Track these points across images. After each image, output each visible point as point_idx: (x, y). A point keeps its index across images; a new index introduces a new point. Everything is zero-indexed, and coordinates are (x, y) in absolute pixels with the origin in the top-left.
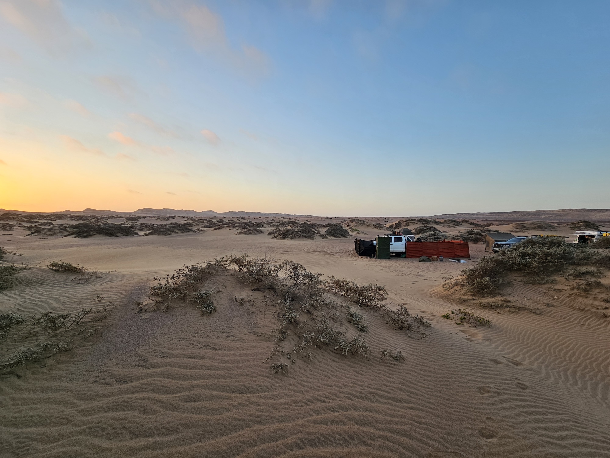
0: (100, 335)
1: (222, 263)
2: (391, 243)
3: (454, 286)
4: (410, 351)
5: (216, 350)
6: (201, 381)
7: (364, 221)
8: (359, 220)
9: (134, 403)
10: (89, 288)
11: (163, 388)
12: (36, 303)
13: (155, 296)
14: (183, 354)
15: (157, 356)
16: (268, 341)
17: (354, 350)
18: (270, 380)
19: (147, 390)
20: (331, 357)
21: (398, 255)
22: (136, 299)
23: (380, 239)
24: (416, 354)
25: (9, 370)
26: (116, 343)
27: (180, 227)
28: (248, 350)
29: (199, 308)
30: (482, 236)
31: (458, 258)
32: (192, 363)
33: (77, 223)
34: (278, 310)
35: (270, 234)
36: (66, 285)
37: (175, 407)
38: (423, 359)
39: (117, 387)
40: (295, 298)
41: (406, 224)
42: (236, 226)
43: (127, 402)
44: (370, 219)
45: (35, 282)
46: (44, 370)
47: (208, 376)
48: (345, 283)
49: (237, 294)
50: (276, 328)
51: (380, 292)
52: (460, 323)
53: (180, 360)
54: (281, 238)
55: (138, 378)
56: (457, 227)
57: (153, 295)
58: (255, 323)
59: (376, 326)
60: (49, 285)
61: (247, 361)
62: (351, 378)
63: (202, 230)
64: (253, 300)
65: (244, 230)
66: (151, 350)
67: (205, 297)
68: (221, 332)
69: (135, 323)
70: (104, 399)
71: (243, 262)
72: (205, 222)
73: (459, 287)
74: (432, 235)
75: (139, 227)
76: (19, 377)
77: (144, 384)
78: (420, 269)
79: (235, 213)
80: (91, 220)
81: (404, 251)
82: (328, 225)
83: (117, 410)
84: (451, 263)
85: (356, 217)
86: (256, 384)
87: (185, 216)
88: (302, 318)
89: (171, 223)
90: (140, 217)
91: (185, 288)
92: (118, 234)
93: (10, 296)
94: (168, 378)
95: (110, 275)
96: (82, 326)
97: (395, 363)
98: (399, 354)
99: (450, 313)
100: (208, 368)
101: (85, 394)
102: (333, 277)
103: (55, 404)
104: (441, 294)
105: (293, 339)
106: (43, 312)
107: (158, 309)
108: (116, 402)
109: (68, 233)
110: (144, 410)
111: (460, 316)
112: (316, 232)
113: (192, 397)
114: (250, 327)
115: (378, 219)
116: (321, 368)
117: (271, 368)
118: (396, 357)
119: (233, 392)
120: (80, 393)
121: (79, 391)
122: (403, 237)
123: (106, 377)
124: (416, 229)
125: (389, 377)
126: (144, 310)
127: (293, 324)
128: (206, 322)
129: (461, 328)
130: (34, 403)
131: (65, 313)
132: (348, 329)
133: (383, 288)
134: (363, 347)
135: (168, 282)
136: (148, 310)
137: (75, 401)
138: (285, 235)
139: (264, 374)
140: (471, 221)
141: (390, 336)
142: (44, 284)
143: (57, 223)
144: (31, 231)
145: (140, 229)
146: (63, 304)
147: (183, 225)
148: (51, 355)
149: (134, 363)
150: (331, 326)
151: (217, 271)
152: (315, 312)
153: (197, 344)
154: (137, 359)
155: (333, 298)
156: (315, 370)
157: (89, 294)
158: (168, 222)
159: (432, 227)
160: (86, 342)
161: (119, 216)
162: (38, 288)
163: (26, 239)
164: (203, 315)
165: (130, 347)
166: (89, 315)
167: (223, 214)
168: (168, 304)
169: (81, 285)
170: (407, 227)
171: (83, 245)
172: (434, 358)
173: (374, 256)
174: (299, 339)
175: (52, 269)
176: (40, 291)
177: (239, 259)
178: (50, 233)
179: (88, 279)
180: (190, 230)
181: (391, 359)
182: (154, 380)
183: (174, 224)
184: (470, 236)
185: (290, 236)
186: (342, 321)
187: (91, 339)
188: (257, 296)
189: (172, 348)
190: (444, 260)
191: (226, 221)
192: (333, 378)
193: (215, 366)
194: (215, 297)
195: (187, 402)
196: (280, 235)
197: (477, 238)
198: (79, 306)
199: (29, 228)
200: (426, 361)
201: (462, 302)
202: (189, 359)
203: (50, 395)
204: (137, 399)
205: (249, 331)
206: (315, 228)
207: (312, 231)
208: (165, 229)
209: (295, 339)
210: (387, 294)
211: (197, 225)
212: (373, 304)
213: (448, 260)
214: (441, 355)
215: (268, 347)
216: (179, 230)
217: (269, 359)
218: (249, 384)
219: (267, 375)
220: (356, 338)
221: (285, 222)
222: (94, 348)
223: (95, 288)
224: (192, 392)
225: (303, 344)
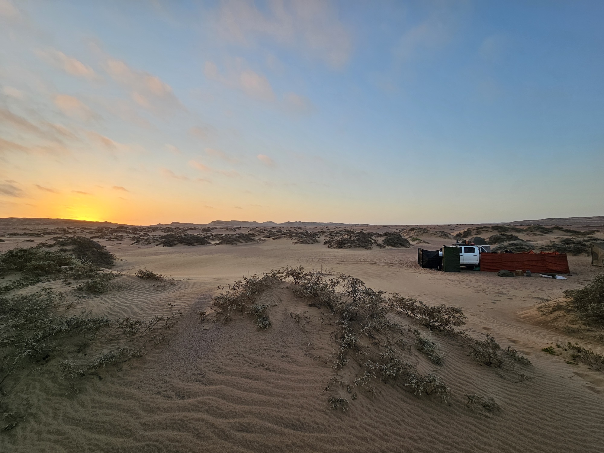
0: (167, 344)
1: (278, 275)
2: (460, 254)
3: (554, 310)
4: (507, 398)
5: (270, 371)
6: (254, 407)
7: (425, 229)
8: (419, 228)
9: (190, 423)
10: (164, 295)
11: (217, 410)
12: (122, 307)
13: (217, 307)
14: (238, 372)
15: (213, 371)
16: (325, 367)
17: (429, 390)
18: (328, 417)
19: (202, 409)
20: (400, 396)
21: (470, 268)
22: (201, 308)
23: (447, 250)
24: (516, 404)
25: (93, 370)
26: (180, 353)
27: (244, 237)
28: (304, 375)
29: (256, 322)
30: (585, 245)
31: (553, 273)
32: (246, 384)
33: (166, 234)
34: (336, 330)
35: (326, 243)
36: (147, 291)
37: (227, 435)
38: (528, 413)
39: (176, 401)
40: (354, 318)
41: (478, 232)
42: (293, 236)
43: (183, 421)
44: (433, 227)
45: (124, 288)
46: (120, 374)
47: (261, 401)
48: (411, 302)
49: (292, 309)
50: (334, 351)
51: (456, 314)
52: (572, 362)
53: (235, 379)
54: (337, 248)
55: (195, 395)
56: (546, 235)
57: (215, 305)
58: (311, 344)
59: (453, 357)
60: (134, 291)
61: (303, 389)
62: (428, 429)
63: (263, 240)
64: (308, 317)
65: (301, 240)
66: (208, 364)
67: (261, 311)
68: (275, 350)
69: (197, 333)
70: (163, 413)
71: (298, 275)
72: (266, 232)
73: (562, 312)
74: (513, 245)
75: (211, 237)
76: (100, 378)
77: (200, 402)
78: (501, 285)
79: (292, 223)
80: (176, 231)
81: (478, 264)
82: (386, 234)
83: (173, 429)
84: (542, 279)
85: (416, 225)
86: (312, 420)
87: (249, 227)
88: (364, 342)
89: (237, 234)
90: (212, 229)
91: (243, 300)
92: (195, 244)
93: (104, 300)
94: (223, 398)
95: (182, 282)
96: (154, 332)
97: (487, 414)
98: (492, 402)
99: (554, 346)
100: (262, 393)
101: (148, 405)
102: (396, 294)
103: (124, 412)
104: (536, 319)
105: (353, 367)
106: (127, 316)
107: (218, 320)
108: (173, 420)
109: (159, 243)
110: (197, 434)
111: (571, 352)
112: (373, 241)
113: (244, 426)
114: (305, 347)
115: (442, 226)
116: (388, 409)
117: (329, 401)
118: (488, 406)
119: (287, 427)
120: (145, 403)
121: (144, 401)
122: (476, 248)
123: (168, 388)
124: (490, 238)
125: (482, 435)
126: (206, 320)
127: (353, 349)
128: (262, 338)
129: (576, 370)
130: (107, 408)
131: (142, 319)
132: (419, 360)
133: (460, 311)
134: (441, 387)
135: (228, 292)
136: (209, 321)
137: (140, 411)
138: (341, 245)
139: (321, 408)
140: (565, 227)
141: (475, 373)
142: (130, 290)
143: (152, 234)
144: (135, 241)
145: (212, 239)
146: (142, 309)
147: (246, 235)
148: (127, 359)
149: (193, 377)
150: (398, 355)
151: (273, 284)
152: (378, 337)
153: (252, 362)
154: (196, 373)
155: (397, 319)
156: (381, 411)
157: (164, 301)
158: (235, 233)
159: (511, 235)
160: (156, 349)
161: (197, 227)
162: (126, 293)
163: (131, 247)
164: (259, 330)
165: (191, 359)
166: (160, 322)
167: (282, 224)
168: (227, 316)
169: (158, 292)
170: (478, 236)
171: (169, 253)
172: (545, 414)
173: (440, 268)
174: (360, 368)
175: (138, 276)
176: (126, 296)
177: (295, 271)
178: (147, 243)
179: (164, 286)
180: (253, 240)
181: (481, 407)
182: (209, 399)
183: (239, 235)
184: (566, 246)
185: (346, 245)
186: (410, 349)
187: (160, 346)
188: (313, 313)
189: (229, 364)
190: (533, 275)
191: (285, 231)
192: (405, 426)
193: (269, 390)
194: (271, 311)
195: (239, 431)
196: (336, 244)
197: (578, 248)
198: (153, 312)
199: (133, 238)
200: (533, 418)
201: (570, 332)
202: (244, 379)
203: (121, 401)
204: (192, 419)
205: (305, 352)
206: (372, 237)
207: (368, 241)
208: (232, 238)
209: (355, 368)
210: (465, 318)
211: (259, 235)
212: (447, 329)
213: (538, 275)
214: (556, 411)
215: (325, 374)
216: (243, 239)
217: (326, 390)
218: (305, 419)
219: (324, 410)
220: (431, 373)
221: (341, 231)
222: (162, 357)
223: (169, 295)
224: (245, 420)
225: (366, 375)
